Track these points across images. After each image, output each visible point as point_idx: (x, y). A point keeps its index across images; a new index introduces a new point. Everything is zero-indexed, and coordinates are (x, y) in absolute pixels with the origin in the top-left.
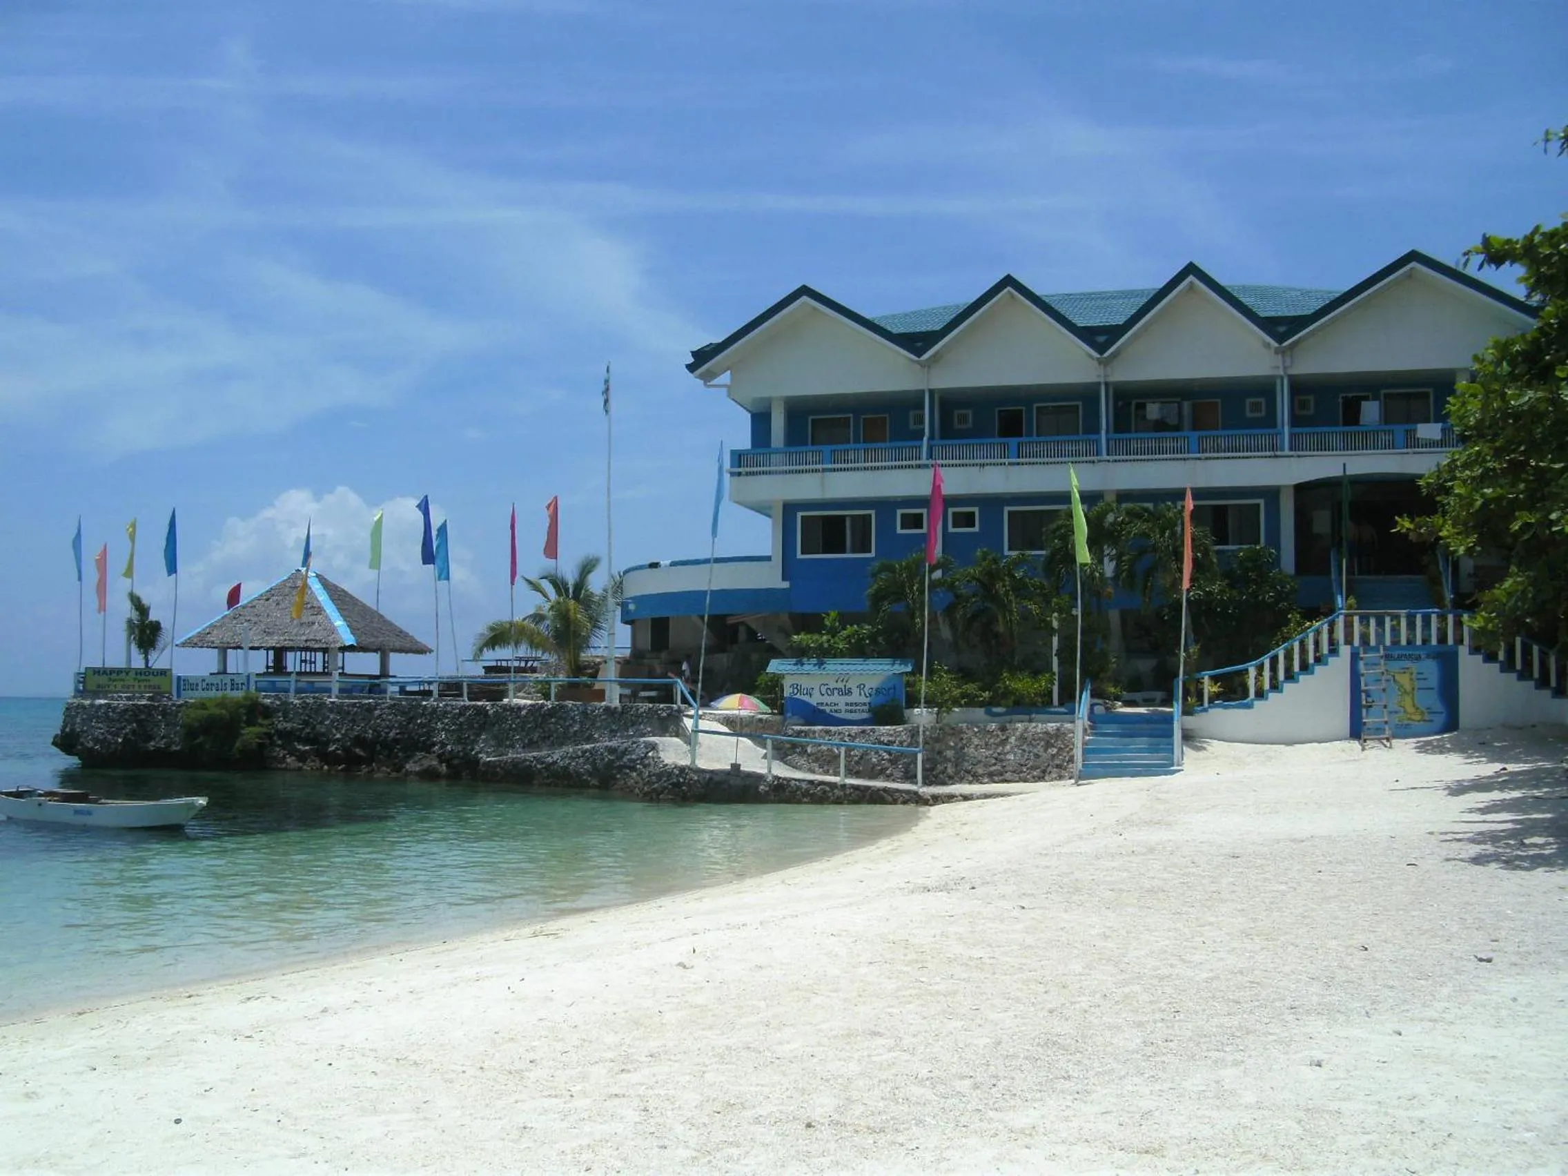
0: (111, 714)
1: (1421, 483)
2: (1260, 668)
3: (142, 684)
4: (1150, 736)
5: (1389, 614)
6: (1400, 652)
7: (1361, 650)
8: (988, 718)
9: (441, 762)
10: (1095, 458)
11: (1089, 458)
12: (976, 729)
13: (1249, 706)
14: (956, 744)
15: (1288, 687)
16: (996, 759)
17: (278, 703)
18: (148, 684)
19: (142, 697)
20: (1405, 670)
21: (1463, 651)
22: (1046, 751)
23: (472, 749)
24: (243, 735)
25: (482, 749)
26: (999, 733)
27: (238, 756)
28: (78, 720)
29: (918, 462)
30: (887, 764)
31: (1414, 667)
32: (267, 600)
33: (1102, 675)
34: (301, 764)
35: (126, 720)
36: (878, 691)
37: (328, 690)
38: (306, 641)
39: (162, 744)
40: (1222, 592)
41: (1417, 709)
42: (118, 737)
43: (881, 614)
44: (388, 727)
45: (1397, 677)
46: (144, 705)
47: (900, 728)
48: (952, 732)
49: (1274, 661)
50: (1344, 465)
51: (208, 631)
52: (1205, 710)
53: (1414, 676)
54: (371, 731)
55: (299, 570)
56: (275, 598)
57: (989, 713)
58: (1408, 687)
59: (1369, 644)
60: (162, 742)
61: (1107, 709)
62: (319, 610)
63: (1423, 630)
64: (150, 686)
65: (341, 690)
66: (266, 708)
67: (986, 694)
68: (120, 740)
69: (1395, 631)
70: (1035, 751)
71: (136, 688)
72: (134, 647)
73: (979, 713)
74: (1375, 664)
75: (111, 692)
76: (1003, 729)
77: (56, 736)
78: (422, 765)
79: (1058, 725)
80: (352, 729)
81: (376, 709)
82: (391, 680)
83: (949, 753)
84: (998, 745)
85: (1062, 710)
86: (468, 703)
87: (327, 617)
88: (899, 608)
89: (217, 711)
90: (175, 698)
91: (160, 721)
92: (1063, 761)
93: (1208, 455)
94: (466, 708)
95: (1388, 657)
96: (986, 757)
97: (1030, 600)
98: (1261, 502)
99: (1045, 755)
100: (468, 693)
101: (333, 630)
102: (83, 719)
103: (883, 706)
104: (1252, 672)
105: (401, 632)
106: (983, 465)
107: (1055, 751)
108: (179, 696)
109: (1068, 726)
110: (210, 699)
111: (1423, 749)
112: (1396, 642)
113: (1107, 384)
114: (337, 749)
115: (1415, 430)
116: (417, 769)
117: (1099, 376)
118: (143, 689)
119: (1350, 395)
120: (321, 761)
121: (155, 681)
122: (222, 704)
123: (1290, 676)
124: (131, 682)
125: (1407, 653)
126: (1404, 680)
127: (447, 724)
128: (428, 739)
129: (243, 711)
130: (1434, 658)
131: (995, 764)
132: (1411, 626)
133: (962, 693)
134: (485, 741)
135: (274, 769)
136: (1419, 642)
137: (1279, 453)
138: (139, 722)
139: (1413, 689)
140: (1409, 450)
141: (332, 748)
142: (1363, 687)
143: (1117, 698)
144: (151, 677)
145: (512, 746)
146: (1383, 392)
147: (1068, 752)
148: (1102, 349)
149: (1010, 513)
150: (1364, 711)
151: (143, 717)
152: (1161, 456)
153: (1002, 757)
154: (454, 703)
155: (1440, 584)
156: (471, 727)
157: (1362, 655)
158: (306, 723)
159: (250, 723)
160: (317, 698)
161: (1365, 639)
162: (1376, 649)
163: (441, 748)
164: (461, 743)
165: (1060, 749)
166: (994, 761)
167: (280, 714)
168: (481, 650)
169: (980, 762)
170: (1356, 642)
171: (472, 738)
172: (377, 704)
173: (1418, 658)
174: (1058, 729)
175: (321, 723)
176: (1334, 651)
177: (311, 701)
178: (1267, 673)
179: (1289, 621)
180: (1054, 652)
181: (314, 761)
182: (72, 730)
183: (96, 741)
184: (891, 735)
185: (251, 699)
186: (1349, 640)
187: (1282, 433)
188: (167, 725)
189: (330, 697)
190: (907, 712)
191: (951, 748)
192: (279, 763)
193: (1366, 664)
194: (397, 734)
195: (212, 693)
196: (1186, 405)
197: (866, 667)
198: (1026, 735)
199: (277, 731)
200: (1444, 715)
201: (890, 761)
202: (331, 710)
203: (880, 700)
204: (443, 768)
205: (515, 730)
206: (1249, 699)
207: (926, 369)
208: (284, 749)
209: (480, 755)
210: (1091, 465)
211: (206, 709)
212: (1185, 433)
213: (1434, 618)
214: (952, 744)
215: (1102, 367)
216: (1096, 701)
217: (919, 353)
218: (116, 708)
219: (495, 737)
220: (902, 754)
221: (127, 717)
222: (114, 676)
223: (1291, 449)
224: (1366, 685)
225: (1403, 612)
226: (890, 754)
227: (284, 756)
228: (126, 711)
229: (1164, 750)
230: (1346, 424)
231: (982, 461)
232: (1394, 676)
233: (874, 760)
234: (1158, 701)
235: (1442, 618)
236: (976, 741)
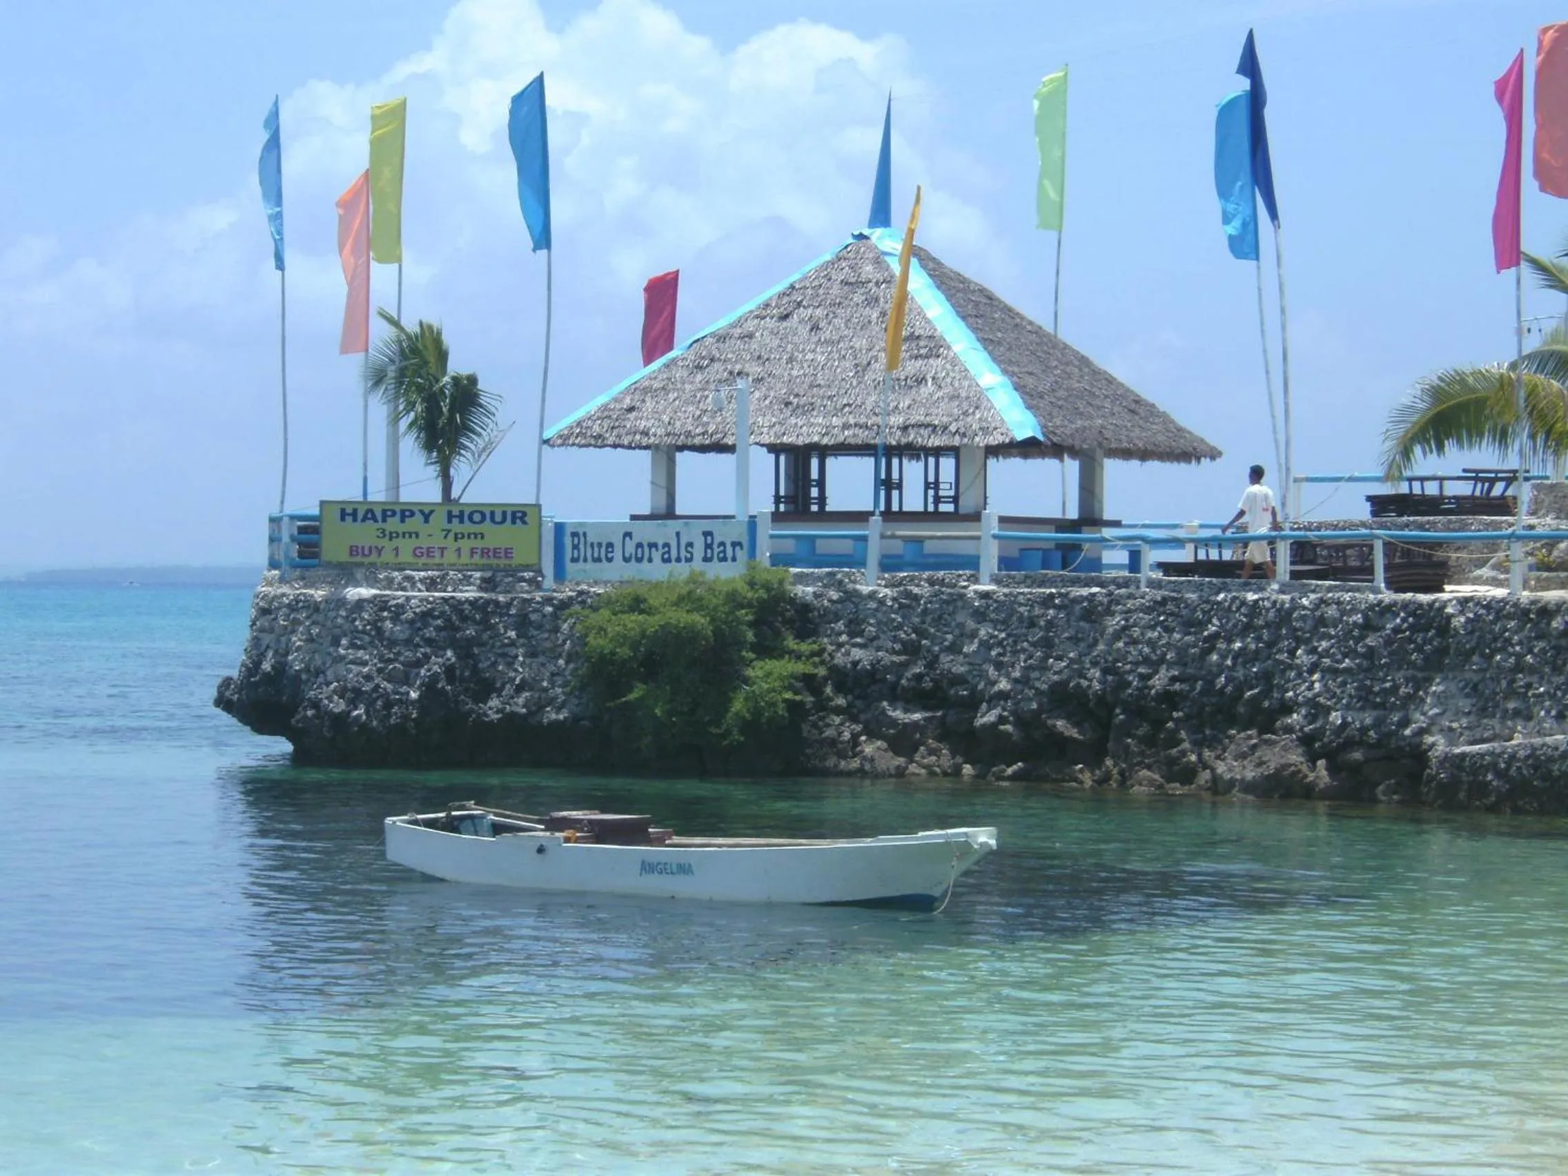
0: (388, 624)
3: (466, 545)
9: (1312, 760)
17: (834, 595)
18: (479, 544)
19: (467, 580)
23: (1405, 722)
24: (746, 681)
25: (1433, 721)
27: (737, 736)
28: (297, 640)
32: (785, 317)
34: (901, 761)
35: (429, 642)
37: (972, 563)
38: (905, 428)
39: (519, 705)
42: (410, 685)
44: (1146, 661)
46: (473, 603)
51: (627, 402)
54: (1096, 673)
55: (861, 237)
56: (804, 313)
60: (521, 701)
62: (935, 347)
64: (485, 552)
65: (1006, 562)
66: (804, 608)
68: (414, 695)
71: (450, 557)
72: (410, 445)
75: (386, 566)
77: (227, 682)
78: (1260, 764)
80: (1043, 667)
81: (1109, 612)
82: (1107, 532)
86: (1388, 596)
87: (955, 362)
89: (682, 617)
90: (549, 582)
91: (513, 644)
94: (1388, 610)
100: (1387, 568)
101: (977, 401)
102: (311, 640)
105: (1138, 401)
108: (560, 575)
110: (657, 586)
114: (1002, 720)
116: (1250, 774)
118: (465, 559)
120: (953, 754)
121: (496, 536)
122: (689, 600)
124: (437, 541)
127: (1326, 653)
128: (1266, 694)
129: (746, 615)
134: (1440, 699)
135: (825, 773)
138: (465, 650)
141: (987, 717)
144: (486, 527)
145: (1526, 715)
151: (470, 632)
154: (1347, 596)
156: (1399, 659)
158: (911, 650)
159: (766, 650)
160: (942, 582)
163: (1311, 718)
164: (1376, 706)
167: (840, 625)
168: (1406, 453)
171: (1403, 691)
172: (1114, 600)
175: (954, 649)
177: (922, 590)
181: (932, 752)
182: (281, 668)
183: (354, 696)
185: (767, 587)
188: (532, 654)
189: (975, 579)
192: (842, 755)
194: (1174, 679)
195: (656, 571)
199: (834, 670)
202: (980, 616)
204: (1321, 774)
205: (1532, 670)
208: (854, 719)
209: (1429, 739)
211: (649, 612)
218: (401, 608)
219: (1474, 690)
221: (430, 632)
222: (393, 524)
227: (855, 737)
228: (426, 616)
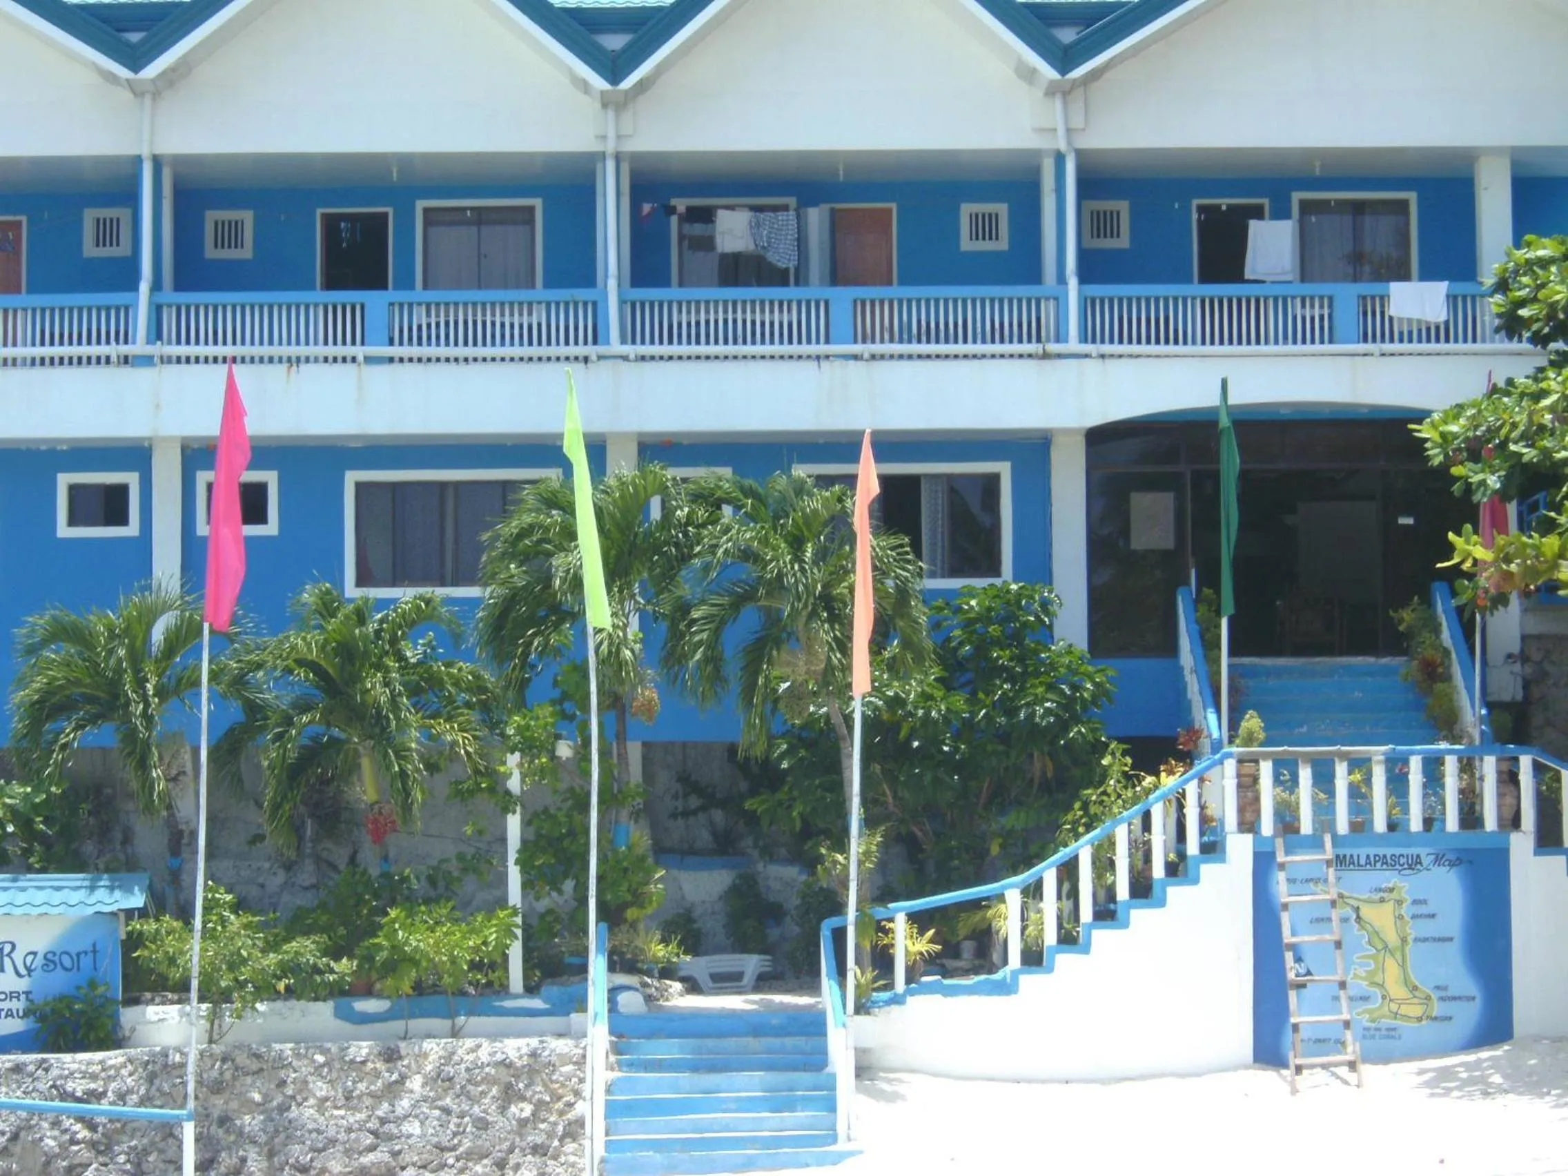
1: (1425, 431)
2: (1033, 892)
4: (769, 1067)
5: (1343, 756)
6: (1372, 851)
7: (1279, 842)
8: (347, 1027)
10: (590, 350)
11: (572, 350)
12: (320, 1059)
13: (1006, 988)
14: (267, 1098)
15: (1102, 937)
16: (375, 1133)
20: (1383, 894)
21: (1522, 843)
22: (503, 1110)
26: (380, 1065)
29: (124, 349)
30: (86, 1154)
31: (1404, 884)
33: (631, 913)
36: (51, 961)
40: (926, 697)
41: (1415, 988)
43: (57, 756)
45: (1366, 911)
47: (114, 1057)
48: (255, 1066)
49: (1069, 871)
50: (1224, 383)
52: (898, 1000)
53: (1405, 910)
57: (344, 1014)
58: (1392, 938)
59: (1297, 831)
61: (649, 999)
63: (1425, 796)
67: (344, 966)
69: (1359, 795)
70: (476, 1110)
73: (321, 1014)
74: (1316, 881)
76: (391, 1056)
79: (534, 1042)
83: (250, 1122)
84: (377, 1097)
85: (536, 1003)
88: (105, 735)
92: (551, 1135)
93: (878, 348)
95: (1340, 861)
96: (349, 1130)
97: (449, 719)
98: (1004, 469)
99: (501, 1122)
103: (64, 1000)
104: (1014, 898)
106: (294, 362)
107: (527, 1110)
109: (562, 1046)
111: (1441, 1081)
112: (1360, 826)
113: (618, 158)
115: (1384, 299)
117: (604, 138)
119: (1224, 202)
123: (1106, 913)
125: (1389, 851)
126: (1381, 917)
130: (1452, 864)
131: (372, 1148)
132: (1397, 783)
133: (281, 964)
136: (1416, 824)
137: (1053, 347)
139: (1404, 941)
140: (1369, 347)
142: (1287, 937)
143: (668, 972)
146: (1296, 196)
147: (561, 1113)
148: (614, 68)
149: (360, 486)
150: (1293, 995)
152: (758, 349)
153: (391, 1128)
155: (1448, 678)
157: (1281, 858)
161: (1287, 823)
162: (1315, 843)
165: (540, 1105)
166: (369, 1140)
169: (333, 1142)
170: (1267, 826)
173: (1414, 864)
174: (534, 1054)
176: (1212, 849)
178: (1050, 904)
179: (1104, 775)
180: (512, 856)
184: (94, 1077)
186: (1248, 824)
187: (1060, 301)
190: (128, 1015)
191: (253, 1107)
193: (1290, 881)
196: (816, 217)
197: (21, 898)
198: (450, 1070)
200: (1478, 1002)
201: (93, 1145)
203: (59, 982)
206: (1008, 969)
207: (148, 100)
210: (580, 366)
212: (815, 290)
213: (1451, 766)
214: (257, 1097)
215: (611, 114)
216: (622, 979)
217: (135, 59)
220: (124, 1126)
223: (1084, 339)
224: (1294, 934)
225: (1378, 752)
226: (92, 1127)
229: (807, 1102)
230: (1207, 276)
231: (294, 350)
232: (1357, 909)
233: (52, 1143)
234: (748, 979)
235: (1467, 766)
236: (320, 1088)
